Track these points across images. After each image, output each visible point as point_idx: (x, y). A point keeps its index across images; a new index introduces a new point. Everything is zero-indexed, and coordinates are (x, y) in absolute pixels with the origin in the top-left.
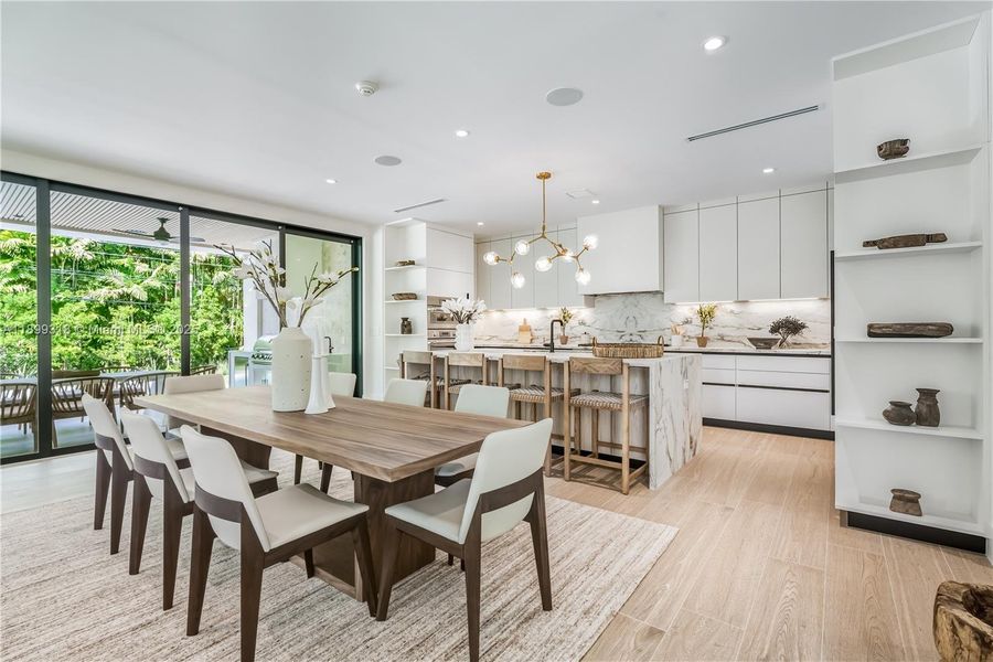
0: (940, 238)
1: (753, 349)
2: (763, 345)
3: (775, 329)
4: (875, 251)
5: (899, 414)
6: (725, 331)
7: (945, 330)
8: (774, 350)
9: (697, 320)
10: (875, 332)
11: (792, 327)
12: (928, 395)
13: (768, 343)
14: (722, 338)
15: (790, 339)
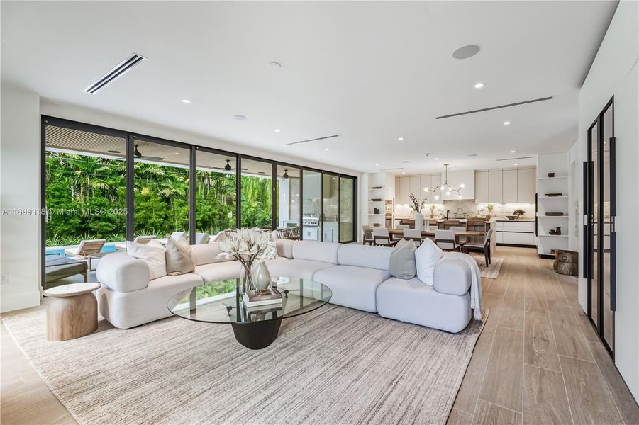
0: (561, 194)
1: (508, 220)
2: (511, 218)
3: (515, 213)
4: (547, 196)
5: (552, 233)
6: (497, 214)
7: (561, 214)
8: (515, 220)
9: (487, 210)
10: (547, 214)
11: (521, 213)
12: (559, 229)
13: (513, 218)
14: (496, 216)
15: (520, 216)
